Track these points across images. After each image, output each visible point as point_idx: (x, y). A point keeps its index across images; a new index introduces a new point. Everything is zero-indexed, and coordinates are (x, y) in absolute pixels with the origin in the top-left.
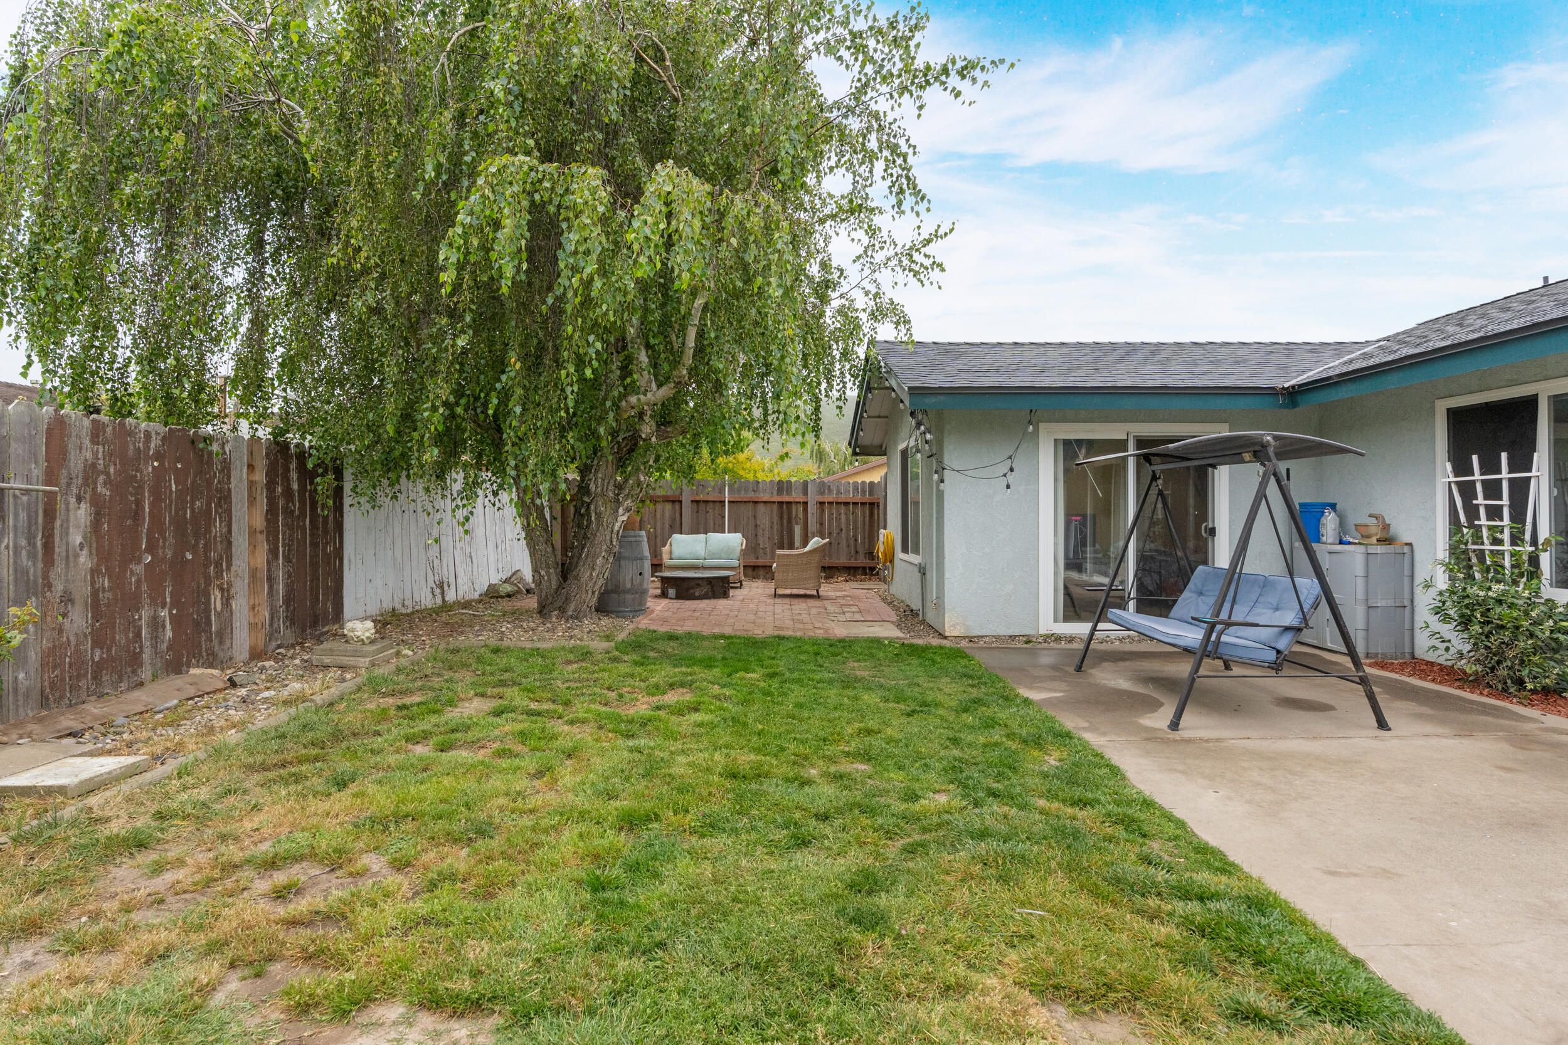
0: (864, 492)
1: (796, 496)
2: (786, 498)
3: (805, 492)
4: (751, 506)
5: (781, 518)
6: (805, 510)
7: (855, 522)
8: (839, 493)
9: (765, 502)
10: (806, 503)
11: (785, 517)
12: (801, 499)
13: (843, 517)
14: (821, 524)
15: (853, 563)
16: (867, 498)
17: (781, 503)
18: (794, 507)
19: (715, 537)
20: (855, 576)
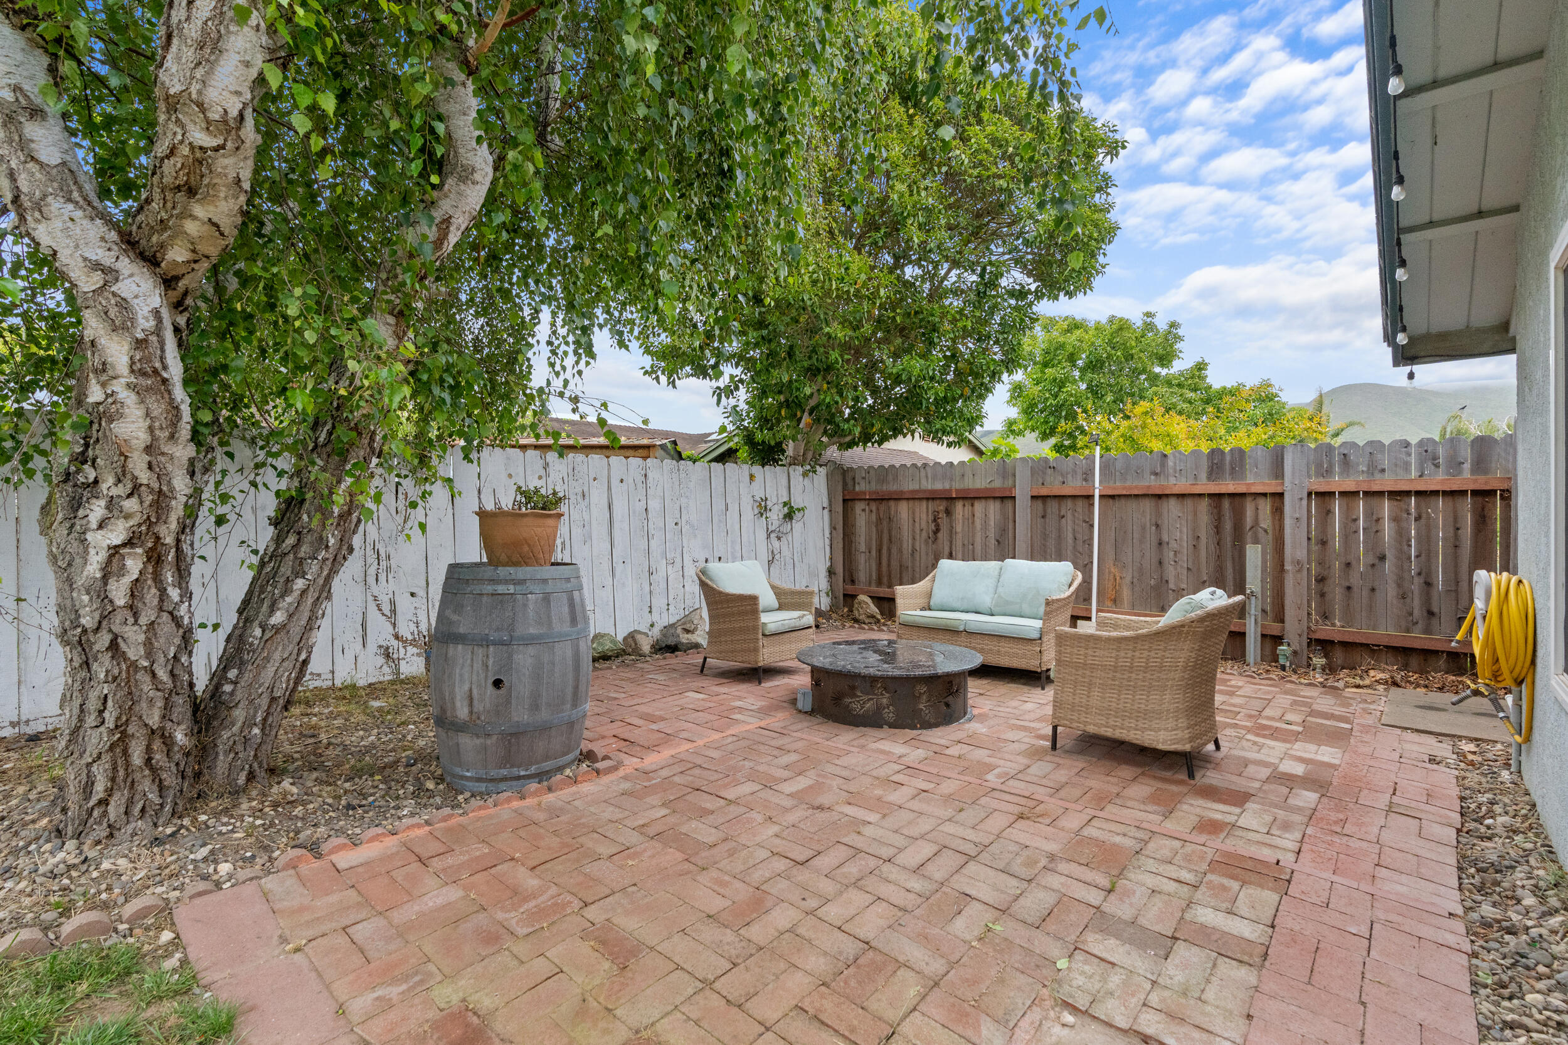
0: (1455, 465)
1: (1256, 480)
2: (1229, 486)
3: (1277, 468)
4: (1147, 505)
5: (1218, 529)
6: (1278, 511)
7: (1427, 540)
8: (1374, 468)
9: (1181, 496)
10: (1281, 495)
11: (1228, 526)
12: (1271, 487)
13: (1387, 527)
14: (1323, 543)
15: (1417, 638)
16: (1467, 479)
17: (1217, 497)
18: (1249, 507)
19: (1020, 568)
20: (1422, 672)
